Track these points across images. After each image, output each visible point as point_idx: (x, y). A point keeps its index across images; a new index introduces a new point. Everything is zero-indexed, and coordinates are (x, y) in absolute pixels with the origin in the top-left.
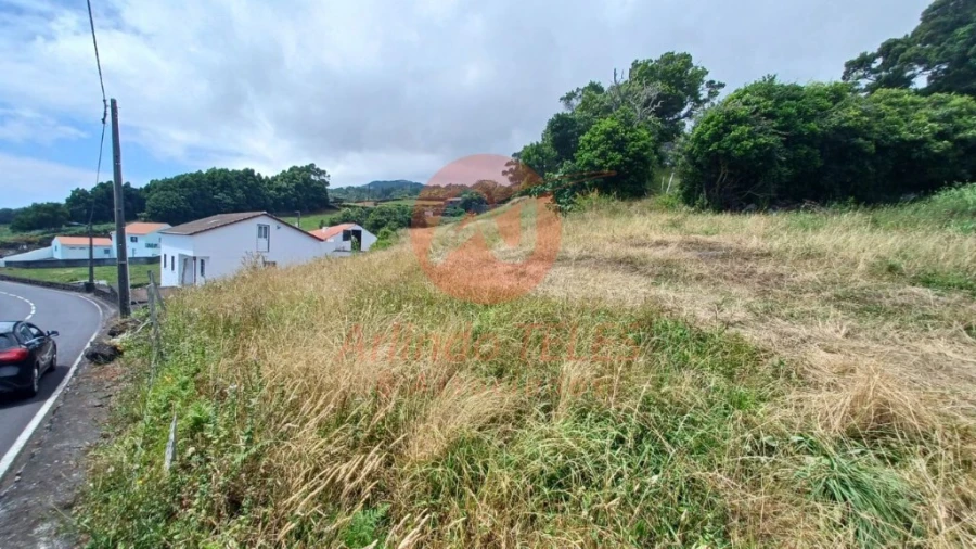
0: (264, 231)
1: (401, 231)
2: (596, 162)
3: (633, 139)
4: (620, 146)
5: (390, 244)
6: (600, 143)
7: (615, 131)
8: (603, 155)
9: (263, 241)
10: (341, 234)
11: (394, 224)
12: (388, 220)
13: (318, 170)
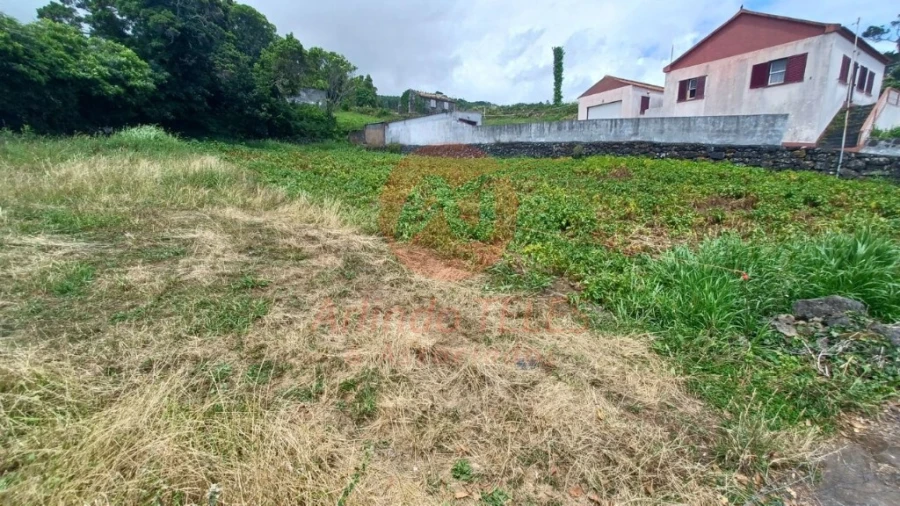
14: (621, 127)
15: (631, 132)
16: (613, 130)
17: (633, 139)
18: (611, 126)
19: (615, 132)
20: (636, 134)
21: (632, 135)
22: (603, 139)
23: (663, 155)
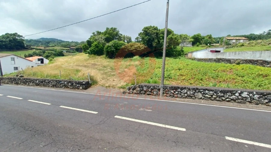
0: (13, 59)
1: (55, 58)
2: (94, 49)
3: (99, 46)
4: (97, 47)
5: (53, 62)
6: (94, 46)
7: (96, 44)
8: (95, 48)
9: (13, 62)
10: (37, 59)
11: (53, 56)
12: (51, 55)
13: (19, 35)
14: (255, 54)
15: (259, 56)
16: (253, 55)
17: (259, 59)
18: (252, 54)
19: (253, 56)
20: (260, 57)
21: (259, 57)
22: (249, 58)
23: (268, 66)
